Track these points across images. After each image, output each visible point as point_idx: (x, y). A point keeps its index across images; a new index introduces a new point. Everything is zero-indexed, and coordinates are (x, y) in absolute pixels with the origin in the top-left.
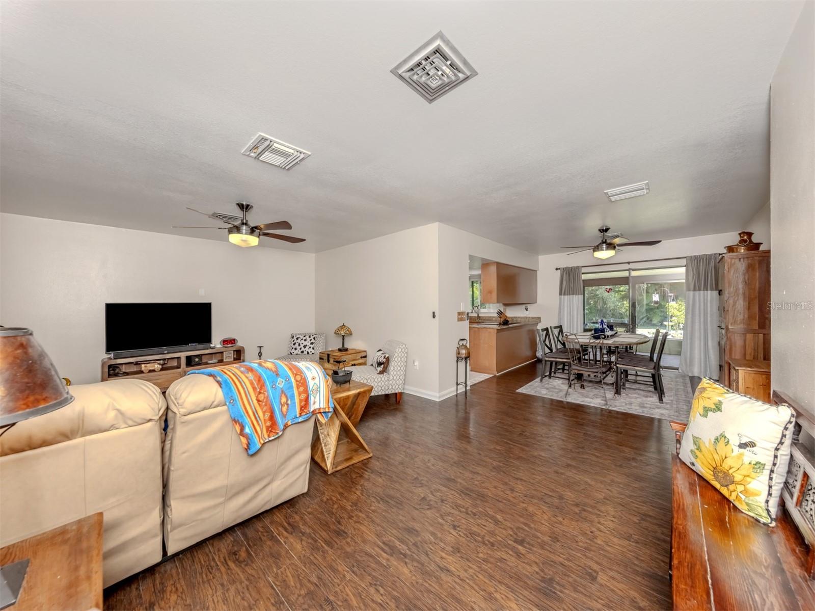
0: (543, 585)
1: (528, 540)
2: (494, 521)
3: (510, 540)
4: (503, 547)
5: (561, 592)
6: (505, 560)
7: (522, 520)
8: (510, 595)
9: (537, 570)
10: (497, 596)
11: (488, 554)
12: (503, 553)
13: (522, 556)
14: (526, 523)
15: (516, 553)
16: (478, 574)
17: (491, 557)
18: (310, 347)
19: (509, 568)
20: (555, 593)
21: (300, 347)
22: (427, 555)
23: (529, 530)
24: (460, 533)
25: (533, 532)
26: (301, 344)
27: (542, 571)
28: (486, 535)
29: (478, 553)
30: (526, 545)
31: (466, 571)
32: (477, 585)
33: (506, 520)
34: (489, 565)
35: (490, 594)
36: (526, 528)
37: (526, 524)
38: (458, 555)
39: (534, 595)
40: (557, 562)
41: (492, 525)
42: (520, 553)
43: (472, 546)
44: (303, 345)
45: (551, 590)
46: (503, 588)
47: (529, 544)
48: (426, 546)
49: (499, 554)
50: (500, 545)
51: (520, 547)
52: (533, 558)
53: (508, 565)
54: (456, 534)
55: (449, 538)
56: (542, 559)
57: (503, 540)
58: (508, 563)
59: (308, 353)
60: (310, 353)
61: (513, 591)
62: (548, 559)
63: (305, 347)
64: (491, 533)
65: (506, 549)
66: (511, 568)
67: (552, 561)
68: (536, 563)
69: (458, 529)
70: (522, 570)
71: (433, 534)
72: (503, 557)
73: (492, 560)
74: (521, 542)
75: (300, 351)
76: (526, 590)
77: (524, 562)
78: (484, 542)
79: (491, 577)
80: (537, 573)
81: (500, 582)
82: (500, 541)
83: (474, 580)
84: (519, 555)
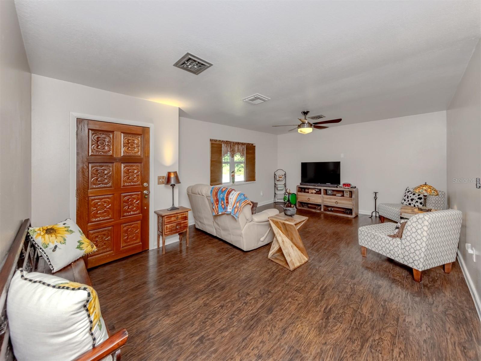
0: (170, 341)
1: (202, 346)
2: (223, 329)
3: (205, 334)
4: (201, 327)
5: (161, 349)
6: (192, 326)
7: (221, 350)
8: (173, 322)
9: (179, 342)
10: (175, 317)
11: (199, 318)
12: (196, 326)
13: (191, 336)
14: (217, 352)
15: (194, 334)
16: (189, 311)
17: (196, 320)
18: (417, 202)
19: (187, 326)
20: (163, 345)
21: (408, 199)
22: (206, 293)
23: (210, 350)
24: (217, 308)
25: (207, 354)
26: (409, 197)
27: (177, 345)
28: (212, 321)
29: (201, 314)
30: (198, 342)
31: (193, 307)
32: (184, 310)
33: (222, 337)
34: (192, 317)
35: (177, 314)
36: (212, 349)
37: (215, 351)
38: (203, 305)
39: (167, 333)
40: (179, 358)
41: (219, 327)
42: (193, 336)
43: (207, 312)
44: (411, 198)
45: (165, 343)
46: (178, 320)
47: (198, 345)
48: (212, 293)
49: (197, 324)
50: (203, 327)
51: (197, 338)
52: (187, 343)
53: (188, 327)
54: (216, 306)
55: (214, 303)
56: (185, 348)
57: (206, 329)
58: (189, 327)
59: (415, 206)
60: (416, 206)
61: (174, 324)
62: (183, 353)
63: (412, 200)
64: (213, 324)
65: (199, 329)
66: (186, 328)
67: (181, 354)
68: (184, 343)
69: (220, 308)
70: (183, 333)
71: (219, 297)
72: (194, 326)
73: (194, 319)
74: (201, 340)
75: (408, 203)
76: (172, 330)
77: (187, 336)
78: (207, 319)
79: (185, 316)
80: (177, 341)
81: (181, 319)
82: (206, 328)
83: (187, 309)
84: (192, 335)
